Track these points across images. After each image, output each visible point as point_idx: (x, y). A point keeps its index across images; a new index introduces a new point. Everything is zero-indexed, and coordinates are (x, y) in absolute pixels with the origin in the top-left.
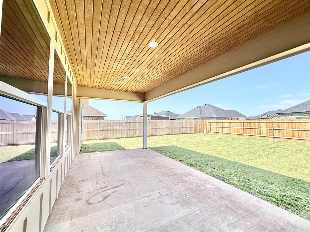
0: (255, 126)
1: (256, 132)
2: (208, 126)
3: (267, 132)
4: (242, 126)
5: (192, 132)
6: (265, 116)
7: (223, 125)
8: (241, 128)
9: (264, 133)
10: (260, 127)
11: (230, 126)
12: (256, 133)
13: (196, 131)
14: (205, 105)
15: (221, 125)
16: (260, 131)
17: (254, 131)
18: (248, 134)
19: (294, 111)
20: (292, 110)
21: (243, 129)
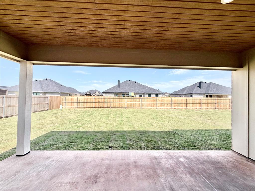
0: (101, 101)
1: (102, 104)
2: (62, 102)
3: (108, 104)
4: (93, 101)
5: (46, 109)
6: (89, 93)
7: (78, 100)
8: (93, 102)
9: (106, 105)
10: (104, 102)
11: (84, 101)
12: (102, 106)
13: (50, 107)
14: (46, 79)
15: (77, 100)
16: (104, 104)
17: (101, 105)
18: (97, 106)
19: (109, 92)
20: (108, 91)
21: (93, 103)
